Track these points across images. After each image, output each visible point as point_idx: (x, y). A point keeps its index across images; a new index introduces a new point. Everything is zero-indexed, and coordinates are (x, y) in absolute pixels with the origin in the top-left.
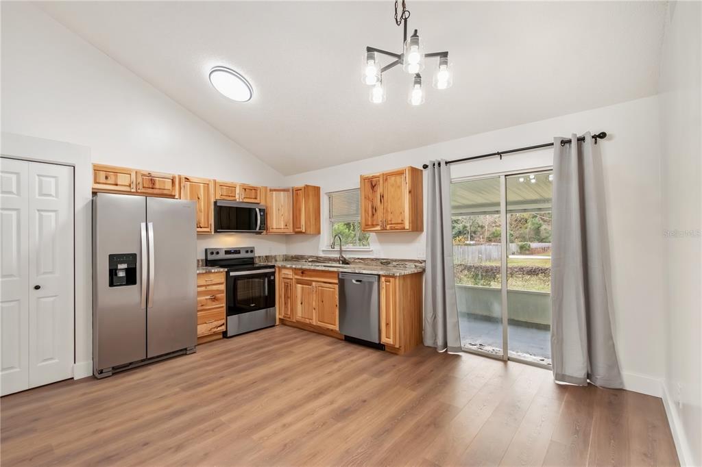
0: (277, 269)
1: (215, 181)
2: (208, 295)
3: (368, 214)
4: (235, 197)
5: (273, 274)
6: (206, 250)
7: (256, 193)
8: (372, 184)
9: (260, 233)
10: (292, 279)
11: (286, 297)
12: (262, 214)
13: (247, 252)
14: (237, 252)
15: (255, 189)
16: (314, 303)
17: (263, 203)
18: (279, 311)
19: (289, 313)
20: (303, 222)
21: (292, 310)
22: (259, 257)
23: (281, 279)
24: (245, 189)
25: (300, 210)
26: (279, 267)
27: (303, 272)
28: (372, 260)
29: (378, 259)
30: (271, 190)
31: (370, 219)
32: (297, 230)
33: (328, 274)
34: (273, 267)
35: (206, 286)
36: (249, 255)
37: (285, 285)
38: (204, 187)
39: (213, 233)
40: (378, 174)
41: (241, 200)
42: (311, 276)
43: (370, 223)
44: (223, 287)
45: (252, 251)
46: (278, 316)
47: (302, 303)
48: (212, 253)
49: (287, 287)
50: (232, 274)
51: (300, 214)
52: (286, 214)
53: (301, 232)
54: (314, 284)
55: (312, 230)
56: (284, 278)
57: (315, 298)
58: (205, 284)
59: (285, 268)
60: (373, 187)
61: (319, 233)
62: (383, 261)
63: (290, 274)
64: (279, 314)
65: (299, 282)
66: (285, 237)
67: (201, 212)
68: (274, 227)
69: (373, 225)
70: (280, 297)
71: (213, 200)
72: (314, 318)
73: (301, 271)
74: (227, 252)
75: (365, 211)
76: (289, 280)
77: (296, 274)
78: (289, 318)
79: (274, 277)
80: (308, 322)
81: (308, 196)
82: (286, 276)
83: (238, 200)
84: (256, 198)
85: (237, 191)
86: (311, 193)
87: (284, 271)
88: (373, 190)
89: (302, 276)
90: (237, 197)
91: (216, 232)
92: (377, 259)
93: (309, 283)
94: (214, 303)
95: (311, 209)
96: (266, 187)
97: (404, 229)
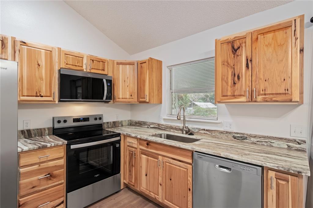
0: (122, 137)
1: (59, 49)
2: (41, 174)
3: (227, 83)
4: (82, 67)
5: (119, 142)
6: (53, 118)
7: (104, 65)
8: (233, 47)
9: (107, 102)
10: (136, 148)
11: (131, 165)
12: (109, 84)
13: (96, 119)
14: (86, 119)
15: (103, 61)
16: (160, 179)
17: (110, 74)
18: (124, 177)
19: (133, 181)
20: (147, 93)
21: (136, 179)
22: (108, 123)
23: (126, 146)
24: (93, 60)
25: (144, 81)
26: (124, 135)
27: (149, 143)
28: (222, 132)
29: (230, 133)
30: (118, 64)
31: (229, 88)
32: (141, 100)
33: (179, 151)
34: (119, 135)
35: (39, 164)
36: (98, 122)
37: (129, 153)
38: (46, 54)
39: (57, 102)
40: (244, 34)
41: (88, 71)
42: (156, 149)
43: (229, 94)
44: (62, 162)
45: (100, 119)
46: (122, 181)
47: (146, 175)
48: (59, 122)
49: (132, 155)
50: (73, 147)
51: (144, 85)
52: (131, 85)
53: (145, 102)
54: (160, 157)
55: (155, 100)
56: (128, 146)
57: (161, 173)
58: (38, 161)
59: (130, 136)
60: (235, 50)
61: (161, 103)
62: (236, 135)
63: (135, 143)
64: (124, 179)
65: (143, 153)
66: (130, 106)
67: (43, 80)
68: (121, 97)
69: (234, 96)
70: (125, 163)
71: (56, 68)
72: (160, 194)
73: (146, 143)
74: (76, 120)
75: (222, 79)
76: (134, 149)
77: (140, 144)
78: (134, 186)
79: (120, 146)
80: (153, 196)
81: (152, 68)
82: (131, 145)
83: (85, 70)
84: (103, 70)
85: (85, 61)
86: (155, 65)
87: (129, 140)
88: (234, 54)
89: (147, 147)
90: (84, 67)
91: (60, 101)
92: (227, 132)
93: (155, 156)
94: (50, 182)
95: (154, 81)
96: (114, 61)
97: (291, 101)
